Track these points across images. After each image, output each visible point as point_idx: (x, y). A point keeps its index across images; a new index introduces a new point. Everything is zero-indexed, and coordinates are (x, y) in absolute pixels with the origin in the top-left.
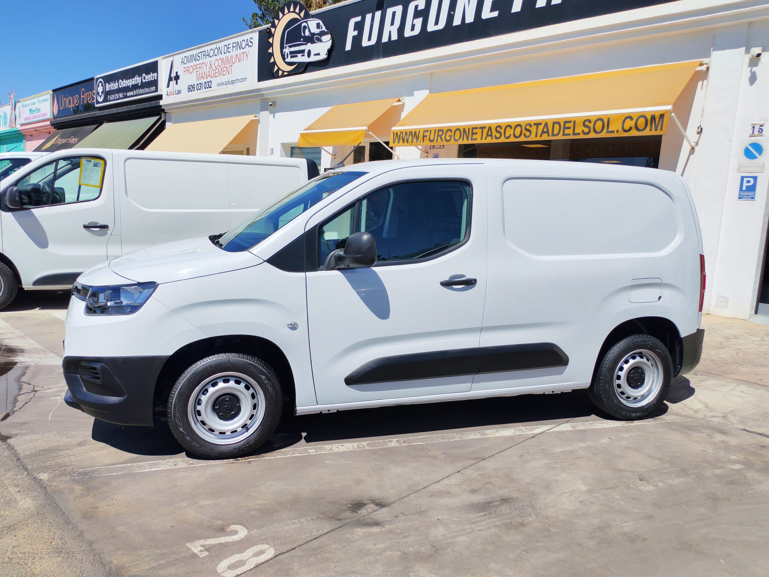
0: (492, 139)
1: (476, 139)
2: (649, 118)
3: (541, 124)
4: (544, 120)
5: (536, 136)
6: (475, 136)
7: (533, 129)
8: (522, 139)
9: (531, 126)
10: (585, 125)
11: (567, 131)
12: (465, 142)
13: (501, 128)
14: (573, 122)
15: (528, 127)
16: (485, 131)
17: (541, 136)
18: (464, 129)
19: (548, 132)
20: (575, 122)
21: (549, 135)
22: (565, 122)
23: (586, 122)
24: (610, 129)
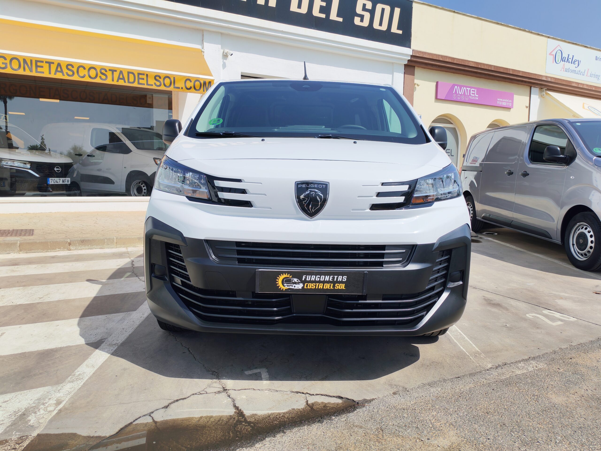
0: (64, 75)
1: (43, 73)
2: (202, 82)
3: (116, 71)
4: (119, 68)
5: (113, 80)
6: (39, 69)
7: (109, 74)
8: (98, 80)
9: (106, 71)
10: (155, 79)
11: (141, 81)
12: (27, 73)
13: (73, 67)
14: (145, 75)
15: (103, 71)
16: (53, 67)
17: (118, 81)
18: (25, 60)
19: (123, 79)
20: (147, 75)
21: (125, 82)
22: (139, 74)
23: (157, 77)
24: (176, 86)
